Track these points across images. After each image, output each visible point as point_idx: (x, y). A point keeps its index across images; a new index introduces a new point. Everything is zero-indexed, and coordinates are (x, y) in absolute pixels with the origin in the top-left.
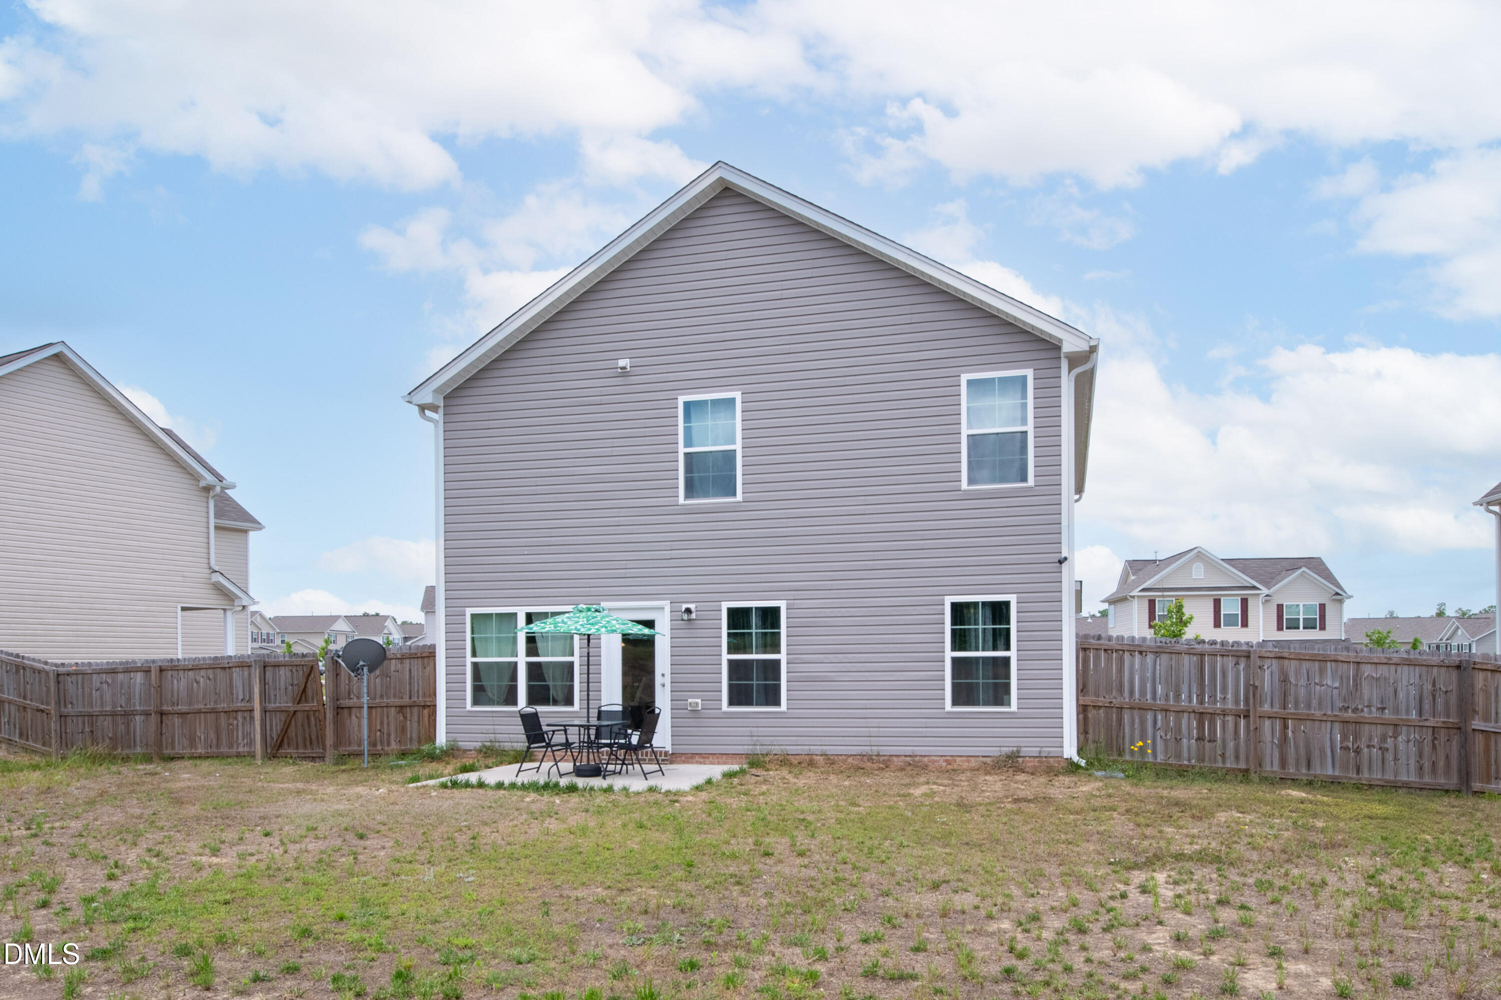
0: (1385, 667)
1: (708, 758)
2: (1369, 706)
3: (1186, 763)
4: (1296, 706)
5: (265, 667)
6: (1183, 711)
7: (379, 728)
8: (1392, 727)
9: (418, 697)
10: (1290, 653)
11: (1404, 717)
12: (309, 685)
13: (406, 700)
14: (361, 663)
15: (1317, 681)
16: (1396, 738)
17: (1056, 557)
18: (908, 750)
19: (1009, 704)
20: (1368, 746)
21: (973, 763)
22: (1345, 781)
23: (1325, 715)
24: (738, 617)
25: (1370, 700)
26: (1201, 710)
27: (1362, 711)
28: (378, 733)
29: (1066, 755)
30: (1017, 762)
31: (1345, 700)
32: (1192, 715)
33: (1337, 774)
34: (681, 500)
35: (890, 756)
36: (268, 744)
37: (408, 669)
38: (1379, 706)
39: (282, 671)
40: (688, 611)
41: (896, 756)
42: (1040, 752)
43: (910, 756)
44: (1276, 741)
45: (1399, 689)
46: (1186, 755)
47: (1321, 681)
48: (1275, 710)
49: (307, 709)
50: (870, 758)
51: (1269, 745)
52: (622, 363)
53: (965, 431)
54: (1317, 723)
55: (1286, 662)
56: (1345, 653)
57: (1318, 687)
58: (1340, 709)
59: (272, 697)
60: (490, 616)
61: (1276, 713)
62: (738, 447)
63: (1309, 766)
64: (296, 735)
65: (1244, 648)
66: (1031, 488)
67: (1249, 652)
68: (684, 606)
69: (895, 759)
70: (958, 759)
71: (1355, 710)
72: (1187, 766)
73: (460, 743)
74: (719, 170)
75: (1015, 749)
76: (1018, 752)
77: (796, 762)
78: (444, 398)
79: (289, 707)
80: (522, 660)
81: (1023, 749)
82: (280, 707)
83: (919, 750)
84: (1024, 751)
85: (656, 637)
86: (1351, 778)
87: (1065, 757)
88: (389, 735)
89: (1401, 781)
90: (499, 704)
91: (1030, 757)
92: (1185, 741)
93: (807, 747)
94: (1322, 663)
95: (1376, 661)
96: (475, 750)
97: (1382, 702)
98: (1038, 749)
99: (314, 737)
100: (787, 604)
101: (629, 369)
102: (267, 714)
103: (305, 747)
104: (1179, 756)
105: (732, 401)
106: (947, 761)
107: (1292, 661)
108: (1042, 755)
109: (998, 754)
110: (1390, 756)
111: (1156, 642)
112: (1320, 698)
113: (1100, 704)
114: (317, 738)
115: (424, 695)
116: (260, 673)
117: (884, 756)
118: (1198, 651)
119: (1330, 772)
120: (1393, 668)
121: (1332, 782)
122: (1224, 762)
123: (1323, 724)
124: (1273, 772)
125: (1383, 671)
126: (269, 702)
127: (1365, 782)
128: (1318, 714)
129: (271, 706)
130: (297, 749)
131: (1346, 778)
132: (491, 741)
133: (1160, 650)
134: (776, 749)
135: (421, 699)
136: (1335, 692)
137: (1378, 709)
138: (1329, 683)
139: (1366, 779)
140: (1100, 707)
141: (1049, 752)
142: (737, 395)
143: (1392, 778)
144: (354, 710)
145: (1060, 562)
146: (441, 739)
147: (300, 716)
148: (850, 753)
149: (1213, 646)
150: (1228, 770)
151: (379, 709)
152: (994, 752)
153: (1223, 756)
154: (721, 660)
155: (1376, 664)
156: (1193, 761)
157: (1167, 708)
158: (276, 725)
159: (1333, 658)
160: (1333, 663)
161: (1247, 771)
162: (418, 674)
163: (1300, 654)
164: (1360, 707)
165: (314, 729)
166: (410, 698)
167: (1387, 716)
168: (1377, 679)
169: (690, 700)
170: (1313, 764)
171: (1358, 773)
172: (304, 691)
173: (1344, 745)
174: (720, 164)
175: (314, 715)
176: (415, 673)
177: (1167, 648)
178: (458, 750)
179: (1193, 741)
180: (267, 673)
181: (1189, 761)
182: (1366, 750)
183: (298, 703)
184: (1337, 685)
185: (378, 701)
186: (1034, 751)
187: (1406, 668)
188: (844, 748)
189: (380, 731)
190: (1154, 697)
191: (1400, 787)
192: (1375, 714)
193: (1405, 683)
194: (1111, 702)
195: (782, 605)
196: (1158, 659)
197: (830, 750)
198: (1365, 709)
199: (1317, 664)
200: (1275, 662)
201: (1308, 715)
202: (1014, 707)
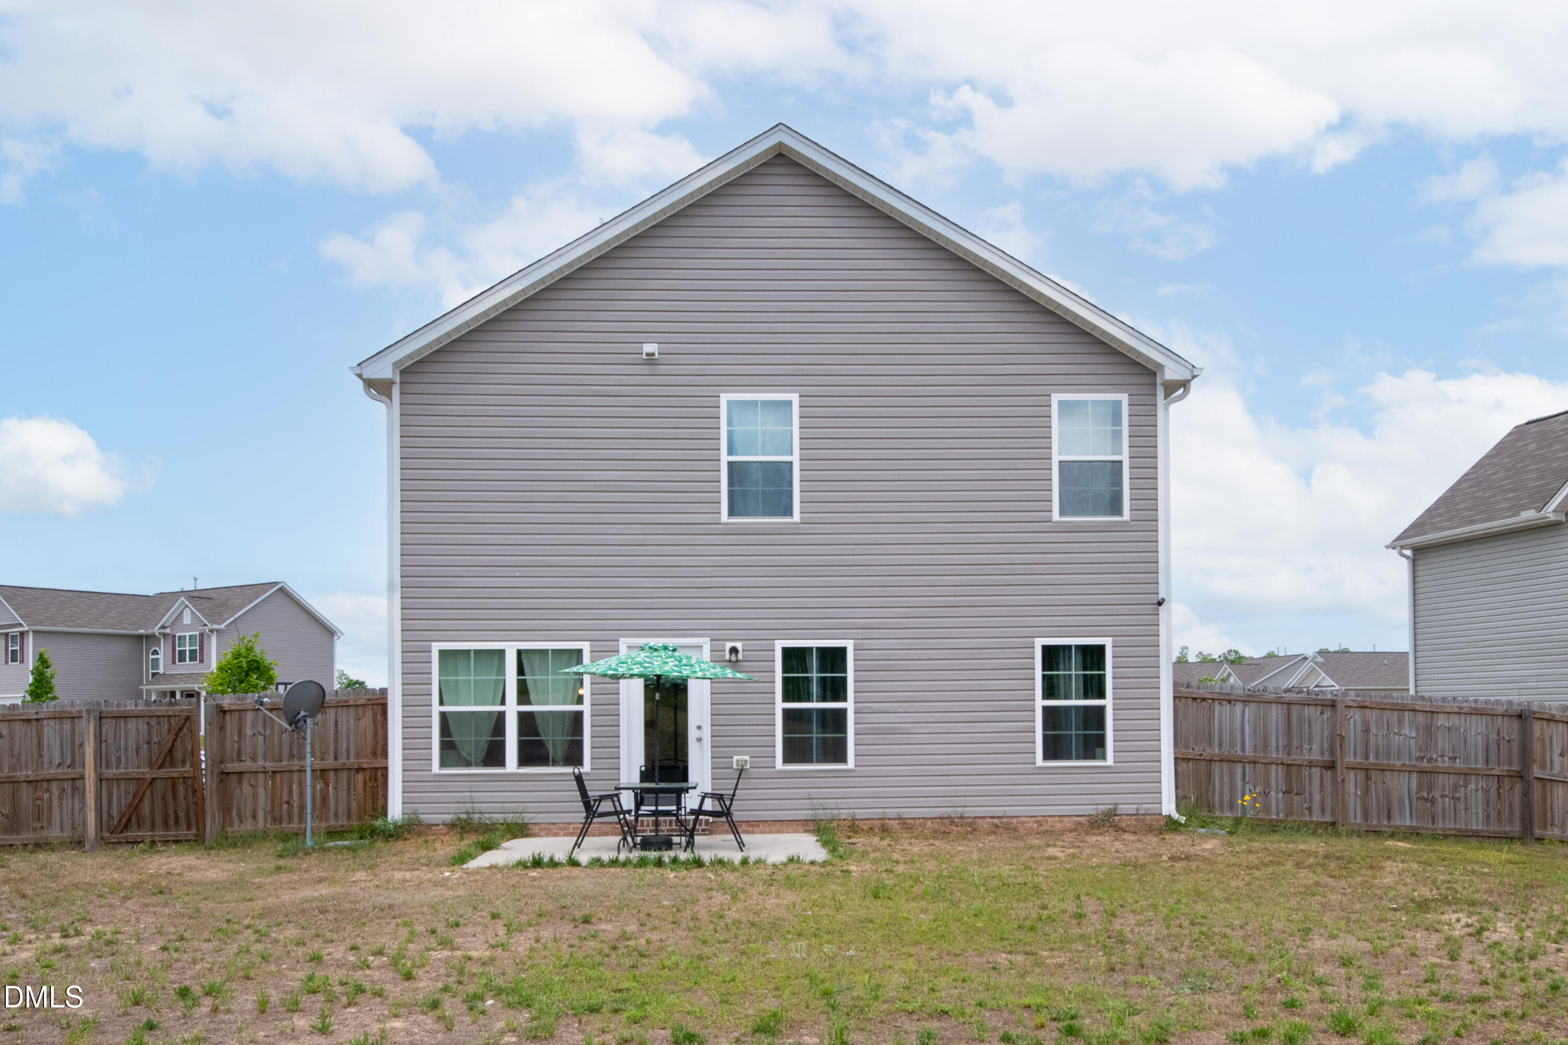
0: (1456, 716)
1: (758, 826)
2: (1442, 756)
3: (1274, 817)
4: (1377, 755)
5: (101, 718)
6: (1271, 764)
7: (285, 798)
8: (1462, 777)
9: (348, 758)
10: (1373, 703)
11: (1473, 766)
12: (178, 744)
13: (330, 763)
14: (303, 713)
15: (1396, 731)
16: (1466, 787)
17: (1154, 599)
18: (998, 811)
19: (1104, 757)
20: (1442, 796)
21: (1067, 823)
22: (1423, 831)
23: (1404, 765)
24: (795, 658)
25: (1443, 751)
26: (1289, 762)
27: (1437, 760)
28: (285, 806)
29: (1165, 812)
30: (1114, 821)
31: (1421, 750)
32: (1280, 767)
33: (1414, 824)
34: (724, 517)
35: (975, 818)
36: (104, 824)
37: (332, 721)
38: (1451, 755)
39: (132, 724)
40: (734, 650)
41: (980, 817)
42: (1138, 809)
43: (999, 817)
44: (1359, 793)
45: (1468, 739)
46: (1274, 809)
47: (1399, 731)
48: (1358, 760)
49: (174, 775)
50: (951, 820)
51: (1352, 797)
52: (649, 348)
53: (1056, 458)
54: (1396, 774)
55: (1368, 711)
56: (1421, 702)
57: (1397, 737)
58: (1417, 759)
59: (114, 759)
60: (467, 652)
61: (1360, 763)
62: (795, 458)
63: (1389, 817)
64: (152, 812)
65: (1329, 697)
66: (1126, 522)
67: (1334, 701)
68: (729, 645)
69: (980, 821)
70: (1050, 819)
71: (1430, 760)
72: (1277, 821)
73: (421, 816)
74: (780, 133)
75: (1112, 806)
76: (1115, 809)
77: (866, 828)
78: (401, 372)
79: (143, 773)
80: (512, 710)
81: (1120, 807)
82: (125, 774)
83: (1010, 811)
84: (1122, 809)
85: (689, 680)
86: (1427, 829)
87: (1164, 814)
88: (302, 808)
89: (1472, 830)
90: (477, 765)
91: (1126, 815)
92: (1273, 793)
93: (882, 810)
94: (1401, 713)
95: (1449, 710)
96: (444, 825)
97: (1454, 752)
98: (1136, 806)
99: (181, 814)
100: (855, 645)
101: (657, 356)
102: (104, 783)
103: (166, 826)
104: (1267, 810)
105: (789, 403)
106: (1037, 822)
107: (1374, 711)
108: (1140, 812)
109: (1094, 813)
110: (1461, 806)
111: (1244, 690)
112: (1399, 747)
113: (1191, 757)
114: (188, 814)
115: (358, 755)
116: (95, 728)
117: (968, 818)
118: (1286, 700)
119: (1408, 824)
120: (1463, 717)
121: (1411, 834)
122: (1310, 815)
123: (1402, 774)
124: (1358, 825)
125: (1454, 720)
126: (108, 767)
127: (1440, 832)
128: (1398, 763)
129: (112, 772)
130: (153, 829)
131: (1424, 828)
132: (467, 813)
133: (1249, 699)
134: (845, 814)
135: (352, 760)
136: (1413, 742)
137: (1450, 758)
138: (1407, 733)
139: (1442, 829)
140: (1189, 759)
141: (1148, 809)
142: (795, 398)
143: (1464, 827)
144: (246, 778)
145: (1160, 603)
146: (396, 810)
147: (159, 785)
148: (928, 816)
149: (1299, 695)
150: (1319, 824)
151: (286, 774)
152: (1090, 810)
153: (1310, 809)
154: (774, 709)
155: (1448, 713)
156: (1281, 815)
157: (1256, 760)
158: (119, 799)
159: (1410, 707)
160: (1411, 713)
161: (1333, 824)
162: (348, 729)
163: (1381, 703)
164: (1434, 757)
165: (183, 802)
166: (336, 759)
167: (1458, 766)
168: (1449, 729)
169: (735, 758)
170: (1392, 816)
171: (1433, 824)
172: (170, 751)
173: (1421, 795)
174: (781, 127)
175: (184, 783)
176: (343, 728)
177: (1256, 696)
178: (420, 823)
179: (1281, 794)
180: (105, 728)
181: (1278, 815)
182: (1440, 800)
183: (160, 768)
184: (1413, 734)
185: (284, 763)
186: (1131, 809)
187: (1474, 717)
188: (927, 810)
189: (288, 803)
190: (1243, 749)
191: (1472, 836)
192: (1448, 763)
193: (1473, 732)
194: (1201, 755)
195: (849, 645)
196: (1247, 709)
197: (907, 813)
198: (1439, 759)
199: (1396, 712)
200: (1357, 710)
201: (1389, 765)
202: (1110, 760)
